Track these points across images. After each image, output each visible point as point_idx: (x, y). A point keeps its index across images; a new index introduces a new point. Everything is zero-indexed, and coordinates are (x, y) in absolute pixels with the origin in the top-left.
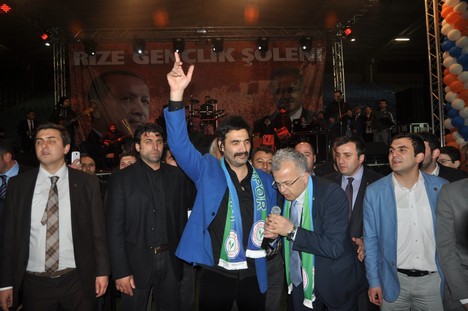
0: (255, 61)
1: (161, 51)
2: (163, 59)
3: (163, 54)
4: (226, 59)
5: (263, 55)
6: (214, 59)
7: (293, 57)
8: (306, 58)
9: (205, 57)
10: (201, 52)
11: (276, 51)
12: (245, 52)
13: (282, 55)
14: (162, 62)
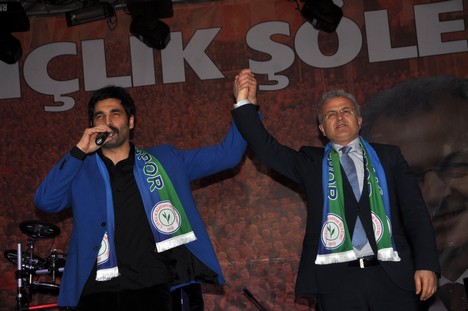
0: (298, 71)
4: (188, 68)
5: (329, 46)
7: (447, 37)
9: (111, 73)
10: (94, 54)
11: (378, 21)
12: (258, 37)
13: (403, 35)
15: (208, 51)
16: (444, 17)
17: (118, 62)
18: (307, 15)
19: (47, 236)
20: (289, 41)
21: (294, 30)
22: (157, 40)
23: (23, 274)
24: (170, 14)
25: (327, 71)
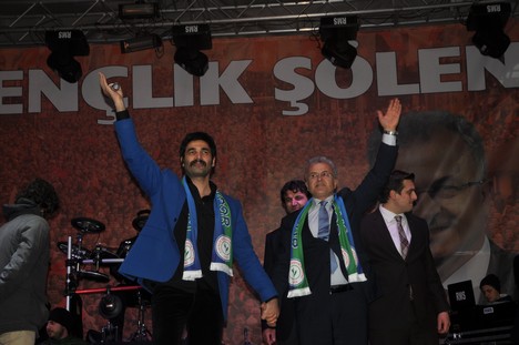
0: (317, 100)
1: (18, 75)
2: (23, 100)
3: (24, 84)
4: (222, 93)
5: (344, 80)
6: (183, 97)
7: (445, 78)
8: (490, 79)
9: (156, 94)
10: (143, 76)
11: (387, 61)
12: (284, 69)
13: (408, 74)
14: (17, 109)
15: (240, 79)
16: (444, 61)
17: (162, 86)
18: (327, 53)
19: (93, 231)
20: (310, 74)
21: (315, 64)
22: (197, 68)
23: (72, 263)
24: (209, 47)
25: (342, 101)
